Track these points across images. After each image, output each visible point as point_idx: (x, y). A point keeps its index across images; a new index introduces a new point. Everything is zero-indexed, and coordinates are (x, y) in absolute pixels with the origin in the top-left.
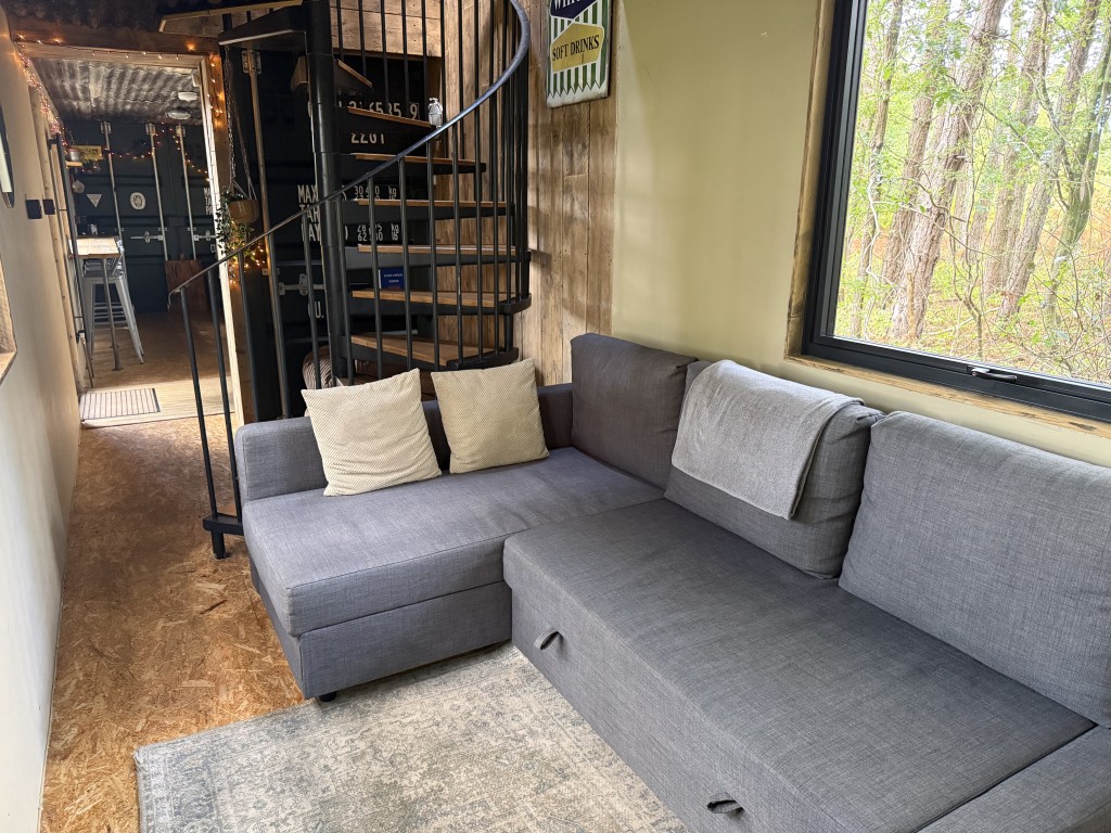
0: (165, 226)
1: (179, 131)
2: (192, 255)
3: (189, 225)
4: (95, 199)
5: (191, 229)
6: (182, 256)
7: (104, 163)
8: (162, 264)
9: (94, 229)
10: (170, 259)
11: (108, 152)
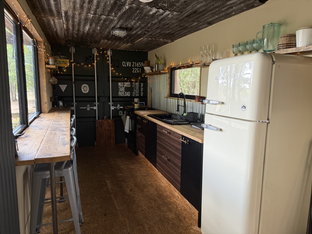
0: (98, 102)
1: (109, 53)
2: (110, 117)
3: (110, 102)
4: (63, 87)
5: (111, 103)
6: (105, 117)
7: (69, 68)
8: (95, 121)
9: (61, 104)
10: (99, 119)
11: (72, 63)
